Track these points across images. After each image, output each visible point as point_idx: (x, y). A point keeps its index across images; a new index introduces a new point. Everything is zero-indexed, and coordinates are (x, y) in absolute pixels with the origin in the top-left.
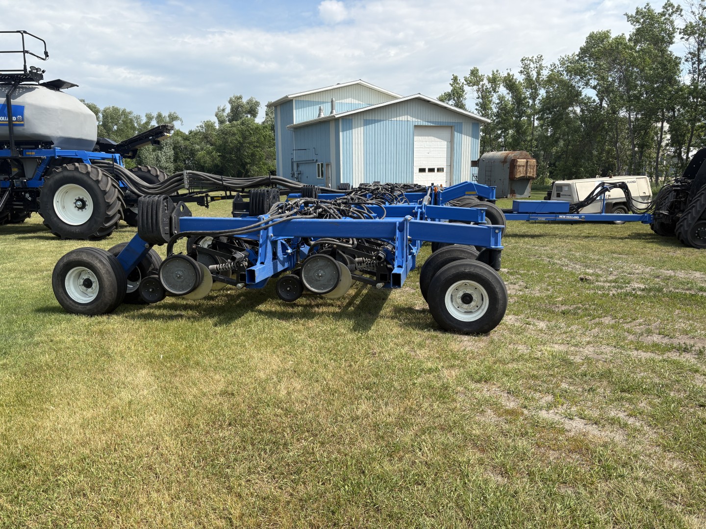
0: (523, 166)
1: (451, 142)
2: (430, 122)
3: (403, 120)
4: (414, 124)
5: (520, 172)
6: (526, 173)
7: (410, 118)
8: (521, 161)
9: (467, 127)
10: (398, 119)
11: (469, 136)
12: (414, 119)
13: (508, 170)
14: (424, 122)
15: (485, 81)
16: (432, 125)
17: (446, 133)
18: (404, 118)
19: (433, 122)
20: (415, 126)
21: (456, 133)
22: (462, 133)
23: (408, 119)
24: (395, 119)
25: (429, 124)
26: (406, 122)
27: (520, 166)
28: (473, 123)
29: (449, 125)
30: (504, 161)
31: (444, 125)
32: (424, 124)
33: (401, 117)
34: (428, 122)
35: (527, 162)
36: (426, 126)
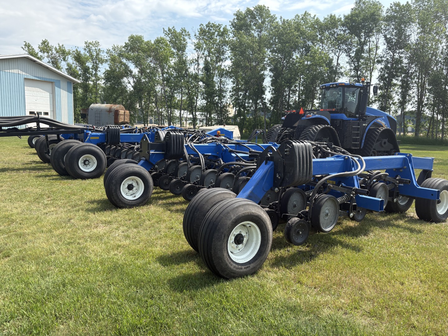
0: (123, 115)
1: (53, 94)
2: (37, 77)
3: (15, 72)
4: (24, 77)
5: (121, 118)
6: (124, 120)
7: (20, 72)
8: (122, 112)
9: (64, 84)
10: (11, 71)
11: (65, 91)
12: (24, 73)
13: (113, 117)
14: (32, 77)
15: (54, 52)
16: (38, 79)
17: (49, 86)
18: (16, 71)
19: (39, 77)
20: (25, 79)
21: (56, 88)
22: (60, 88)
23: (19, 73)
24: (8, 71)
25: (36, 79)
26: (17, 75)
27: (121, 115)
28: (67, 82)
29: (51, 81)
30: (110, 110)
31: (47, 80)
32: (32, 78)
33: (13, 70)
34: (35, 76)
35: (125, 112)
36: (33, 80)
